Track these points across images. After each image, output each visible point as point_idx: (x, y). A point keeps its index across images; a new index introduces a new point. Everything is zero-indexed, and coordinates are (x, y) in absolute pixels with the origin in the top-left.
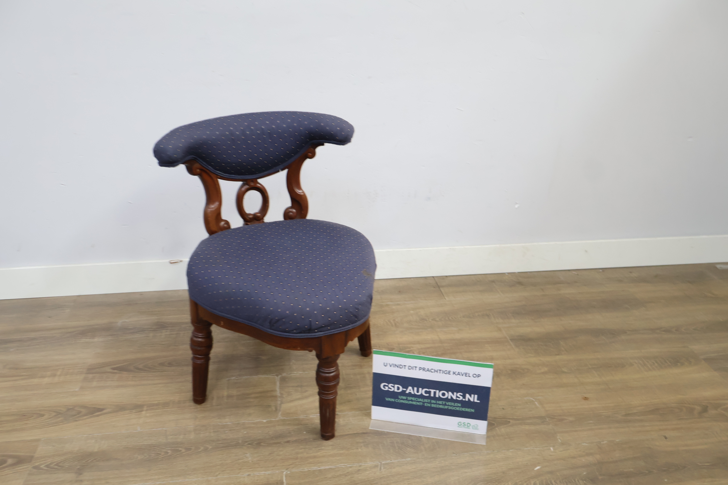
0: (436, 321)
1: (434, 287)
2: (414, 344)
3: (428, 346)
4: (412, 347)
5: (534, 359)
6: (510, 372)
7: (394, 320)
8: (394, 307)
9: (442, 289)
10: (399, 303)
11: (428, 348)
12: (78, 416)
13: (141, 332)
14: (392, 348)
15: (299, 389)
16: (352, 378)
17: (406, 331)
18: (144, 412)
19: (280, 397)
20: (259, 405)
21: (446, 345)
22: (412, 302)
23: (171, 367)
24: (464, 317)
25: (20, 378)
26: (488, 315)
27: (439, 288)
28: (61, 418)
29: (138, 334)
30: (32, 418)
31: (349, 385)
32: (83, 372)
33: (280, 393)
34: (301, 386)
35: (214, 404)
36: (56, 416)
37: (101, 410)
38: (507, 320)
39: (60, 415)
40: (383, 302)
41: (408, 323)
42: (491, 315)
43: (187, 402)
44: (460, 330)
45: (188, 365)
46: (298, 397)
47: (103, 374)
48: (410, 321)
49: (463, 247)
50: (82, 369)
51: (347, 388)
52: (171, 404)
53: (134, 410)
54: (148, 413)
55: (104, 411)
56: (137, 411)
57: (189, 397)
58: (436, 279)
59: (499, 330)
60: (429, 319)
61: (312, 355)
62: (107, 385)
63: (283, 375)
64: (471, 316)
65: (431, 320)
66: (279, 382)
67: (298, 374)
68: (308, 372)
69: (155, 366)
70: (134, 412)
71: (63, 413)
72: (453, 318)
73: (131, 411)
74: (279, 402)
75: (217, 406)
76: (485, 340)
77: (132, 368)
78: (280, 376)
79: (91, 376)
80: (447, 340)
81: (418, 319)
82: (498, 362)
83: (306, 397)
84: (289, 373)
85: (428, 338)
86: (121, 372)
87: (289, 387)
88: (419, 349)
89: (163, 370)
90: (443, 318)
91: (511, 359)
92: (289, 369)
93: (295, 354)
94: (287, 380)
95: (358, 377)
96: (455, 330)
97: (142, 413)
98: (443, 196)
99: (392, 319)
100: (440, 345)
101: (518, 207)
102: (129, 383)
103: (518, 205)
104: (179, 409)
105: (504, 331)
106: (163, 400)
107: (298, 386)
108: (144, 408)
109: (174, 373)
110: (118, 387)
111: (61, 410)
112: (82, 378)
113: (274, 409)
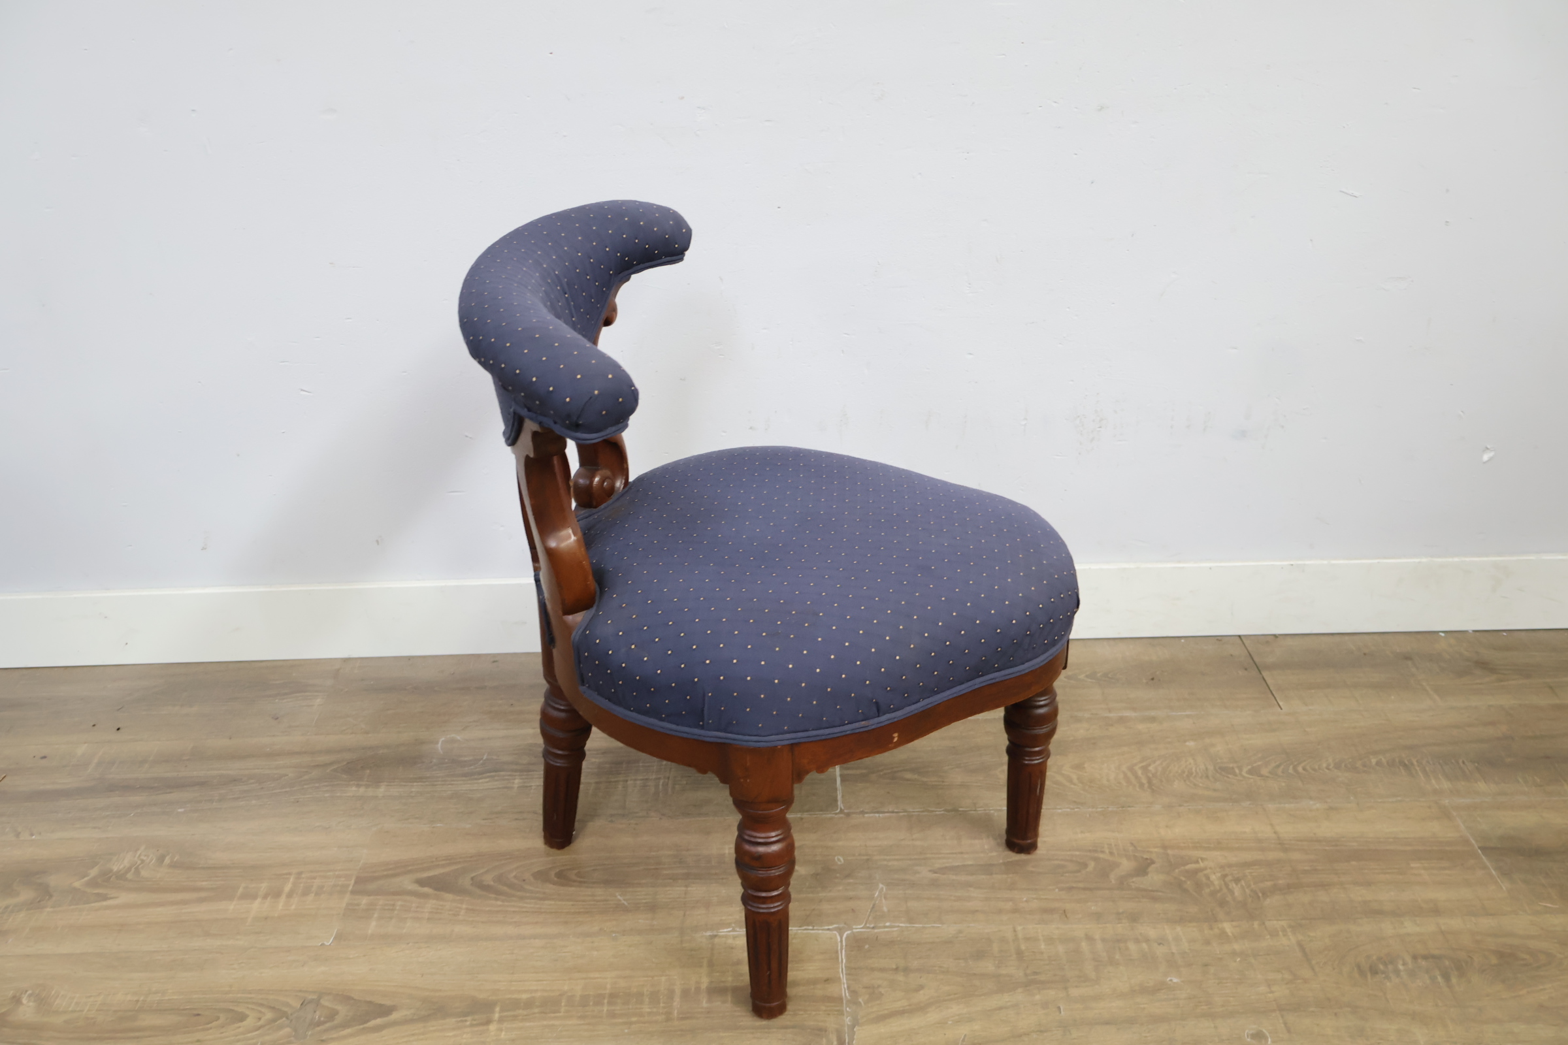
0: (1260, 775)
1: (1246, 669)
2: (1209, 849)
3: (1248, 856)
4: (1203, 859)
5: (1560, 921)
6: (1494, 960)
7: (1145, 769)
8: (1141, 727)
9: (1265, 674)
10: (1153, 713)
11: (1248, 864)
12: (328, 1025)
13: (491, 772)
14: (1147, 859)
15: (900, 977)
16: (1042, 953)
17: (1180, 806)
18: (493, 1027)
19: (848, 1001)
20: (793, 1027)
21: (1296, 856)
22: (1188, 713)
23: (563, 885)
24: (1338, 766)
25: (194, 895)
26: (1407, 763)
27: (1261, 673)
28: (287, 1030)
29: (485, 778)
30: (215, 1023)
31: (1035, 973)
32: (348, 885)
33: (848, 987)
34: (906, 970)
35: (676, 1011)
36: (274, 1020)
37: (385, 1011)
38: (1463, 783)
39: (284, 1019)
40: (1110, 711)
41: (1185, 781)
42: (1415, 763)
43: (606, 1001)
44: (1331, 808)
45: (607, 883)
46: (898, 1005)
47: (395, 897)
48: (1190, 773)
49: (1325, 562)
50: (344, 879)
51: (1031, 983)
52: (563, 1004)
53: (469, 1018)
54: (504, 1028)
55: (394, 1016)
56: (475, 1022)
57: (609, 986)
58: (1247, 645)
59: (1445, 814)
60: (1240, 769)
61: (930, 871)
62: (404, 931)
63: (854, 930)
64: (1359, 764)
65: (1247, 773)
66: (845, 951)
67: (896, 929)
68: (921, 925)
69: (524, 880)
70: (468, 1023)
71: (291, 1014)
72: (1308, 768)
73: (462, 1021)
74: (848, 1020)
75: (683, 1019)
76: (1408, 848)
77: (466, 882)
78: (849, 932)
79: (364, 901)
80: (1301, 841)
81: (1211, 768)
82: (1455, 923)
83: (921, 1008)
84: (872, 926)
85: (1245, 832)
86: (438, 893)
87: (872, 969)
88: (1222, 867)
89: (544, 893)
90: (1278, 766)
91: (1491, 915)
92: (871, 912)
93: (885, 863)
94: (867, 946)
95: (1061, 949)
96: (1318, 810)
97: (489, 1029)
98: (1283, 426)
99: (1139, 765)
100: (1280, 855)
101: (1491, 459)
102: (459, 929)
103: (1491, 454)
104: (583, 1022)
105: (1459, 821)
106: (542, 990)
107: (896, 970)
108: (493, 1012)
109: (573, 905)
110: (431, 939)
111: (287, 1004)
112: (344, 905)
113: (835, 1043)
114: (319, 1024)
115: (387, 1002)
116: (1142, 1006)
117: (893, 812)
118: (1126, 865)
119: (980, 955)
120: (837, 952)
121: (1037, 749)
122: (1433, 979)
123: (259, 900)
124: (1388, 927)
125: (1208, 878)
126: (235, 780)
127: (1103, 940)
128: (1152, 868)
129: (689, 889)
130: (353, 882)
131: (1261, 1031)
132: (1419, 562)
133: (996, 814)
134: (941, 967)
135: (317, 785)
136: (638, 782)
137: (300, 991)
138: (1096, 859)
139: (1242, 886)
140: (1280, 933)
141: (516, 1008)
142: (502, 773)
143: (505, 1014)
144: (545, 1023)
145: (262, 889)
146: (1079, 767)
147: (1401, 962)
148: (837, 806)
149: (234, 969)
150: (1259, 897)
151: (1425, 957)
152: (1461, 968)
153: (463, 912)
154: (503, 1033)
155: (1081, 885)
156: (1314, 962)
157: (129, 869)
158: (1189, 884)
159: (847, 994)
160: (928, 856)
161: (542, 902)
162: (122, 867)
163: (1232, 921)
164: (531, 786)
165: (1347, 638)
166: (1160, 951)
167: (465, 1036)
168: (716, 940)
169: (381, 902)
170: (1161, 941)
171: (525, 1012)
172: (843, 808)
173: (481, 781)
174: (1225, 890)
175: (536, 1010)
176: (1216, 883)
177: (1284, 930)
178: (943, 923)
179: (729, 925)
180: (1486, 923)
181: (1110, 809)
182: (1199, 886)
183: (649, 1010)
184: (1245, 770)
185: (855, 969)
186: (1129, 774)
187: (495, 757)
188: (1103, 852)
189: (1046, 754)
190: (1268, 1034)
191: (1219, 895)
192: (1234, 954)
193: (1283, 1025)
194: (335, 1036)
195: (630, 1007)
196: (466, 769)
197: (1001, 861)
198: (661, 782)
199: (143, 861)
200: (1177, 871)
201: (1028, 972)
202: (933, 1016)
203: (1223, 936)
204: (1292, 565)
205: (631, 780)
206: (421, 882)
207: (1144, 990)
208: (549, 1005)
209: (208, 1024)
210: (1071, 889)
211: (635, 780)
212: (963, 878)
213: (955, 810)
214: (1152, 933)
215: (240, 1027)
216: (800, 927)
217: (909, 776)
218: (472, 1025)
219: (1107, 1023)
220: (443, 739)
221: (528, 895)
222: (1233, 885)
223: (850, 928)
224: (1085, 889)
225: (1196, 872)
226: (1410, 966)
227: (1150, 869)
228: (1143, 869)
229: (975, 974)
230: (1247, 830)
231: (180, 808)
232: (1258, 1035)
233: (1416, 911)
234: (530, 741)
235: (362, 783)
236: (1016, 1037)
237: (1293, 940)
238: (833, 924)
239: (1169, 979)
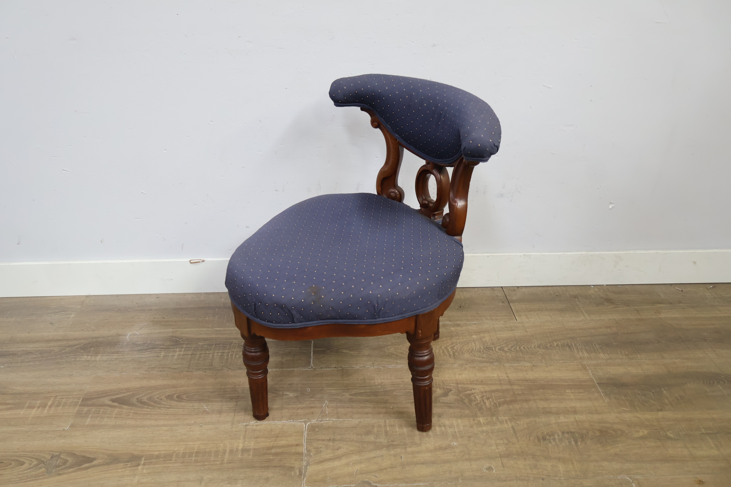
0: (503, 351)
1: (503, 302)
2: (478, 384)
3: (494, 388)
4: (474, 389)
5: (628, 416)
6: (598, 434)
7: (452, 348)
9: (511, 304)
10: (459, 322)
11: (494, 391)
12: (63, 467)
13: (150, 349)
14: (449, 389)
15: (331, 444)
16: (396, 432)
17: (466, 365)
18: (140, 467)
19: (306, 455)
20: (280, 466)
21: (516, 387)
22: (475, 322)
23: (180, 402)
24: (539, 347)
25: (5, 407)
26: (570, 345)
27: (509, 304)
28: (43, 469)
29: (148, 352)
30: (9, 466)
31: (393, 441)
32: (78, 402)
33: (306, 448)
34: (334, 440)
35: (226, 460)
36: (38, 465)
37: (91, 460)
38: (593, 354)
39: (43, 464)
41: (470, 353)
42: (574, 345)
43: (194, 455)
44: (534, 366)
45: (200, 400)
46: (328, 456)
47: (101, 407)
48: (473, 350)
49: (540, 254)
50: (77, 399)
51: (390, 446)
52: (174, 456)
53: (129, 463)
54: (145, 468)
55: (95, 462)
56: (132, 465)
57: (196, 448)
58: (504, 291)
59: (584, 368)
60: (495, 347)
61: (350, 395)
62: (103, 423)
63: (312, 422)
64: (548, 346)
65: (498, 350)
66: (307, 432)
67: (331, 421)
68: (343, 420)
69: (161, 399)
70: (129, 466)
71: (46, 462)
72: (526, 347)
73: (126, 465)
74: (305, 463)
75: (229, 463)
76: (566, 384)
78: (309, 423)
79: (86, 409)
80: (518, 380)
81: (482, 347)
82: (582, 417)
83: (339, 458)
84: (321, 420)
85: (494, 377)
86: (121, 405)
87: (318, 440)
88: (482, 392)
89: (170, 405)
90: (512, 347)
91: (599, 413)
92: (320, 414)
93: (330, 391)
94: (317, 429)
95: (406, 430)
96: (528, 366)
97: (138, 469)
98: (519, 192)
99: (450, 346)
100: (509, 387)
101: (613, 207)
102: (129, 422)
103: (613, 205)
104: (182, 465)
105: (590, 371)
106: (165, 450)
107: (329, 440)
108: (141, 461)
109: (183, 411)
110: (115, 427)
111: (44, 457)
112: (76, 411)
113: (298, 474)
114: (59, 466)
115: (92, 456)
116: (439, 456)
117: (336, 368)
118: (439, 392)
119: (368, 433)
120: (303, 432)
122: (570, 442)
123: (36, 409)
124: (553, 419)
125: (475, 397)
126: (29, 353)
129: (238, 403)
130: (81, 401)
131: (491, 466)
132: (582, 254)
134: (350, 439)
135: (68, 355)
136: (219, 354)
137: (51, 451)
139: (490, 401)
140: (505, 422)
141: (152, 459)
142: (157, 350)
143: (147, 461)
144: (165, 465)
145: (37, 404)
147: (556, 435)
148: (310, 365)
149: (21, 441)
150: (497, 406)
151: (568, 433)
152: (583, 437)
153: (131, 414)
154: (145, 470)
156: (518, 435)
158: (466, 401)
159: (306, 451)
160: (350, 388)
161: (169, 409)
163: (484, 417)
164: (169, 356)
165: (549, 288)
166: (450, 431)
167: (127, 472)
168: (248, 427)
169: (93, 410)
170: (451, 426)
171: (156, 460)
172: (313, 366)
173: (145, 353)
174: (482, 403)
175: (161, 459)
176: (479, 400)
177: (506, 421)
178: (353, 419)
180: (596, 417)
182: (471, 401)
183: (214, 459)
184: (497, 348)
185: (311, 440)
186: (445, 350)
187: (153, 342)
190: (494, 468)
191: (479, 405)
192: (483, 432)
193: (501, 464)
194: (66, 472)
195: (205, 458)
196: (139, 348)
197: (382, 390)
198: (230, 353)
200: (461, 394)
201: (389, 441)
202: (344, 461)
203: (479, 424)
204: (525, 255)
205: (216, 353)
206: (113, 401)
207: (441, 448)
208: (167, 457)
209: (6, 466)
211: (218, 353)
212: (365, 398)
214: (447, 423)
215: (21, 468)
216: (288, 421)
217: (345, 351)
218: (130, 467)
219: (423, 464)
220: (130, 334)
221: (163, 406)
222: (486, 401)
223: (310, 421)
225: (470, 395)
226: (561, 437)
227: (450, 393)
228: (447, 393)
229: (365, 442)
230: (495, 375)
231: (2, 366)
232: (490, 469)
233: (566, 412)
234: (171, 335)
235: (89, 354)
236: (381, 470)
237: (510, 425)
238: (303, 419)
239: (453, 443)
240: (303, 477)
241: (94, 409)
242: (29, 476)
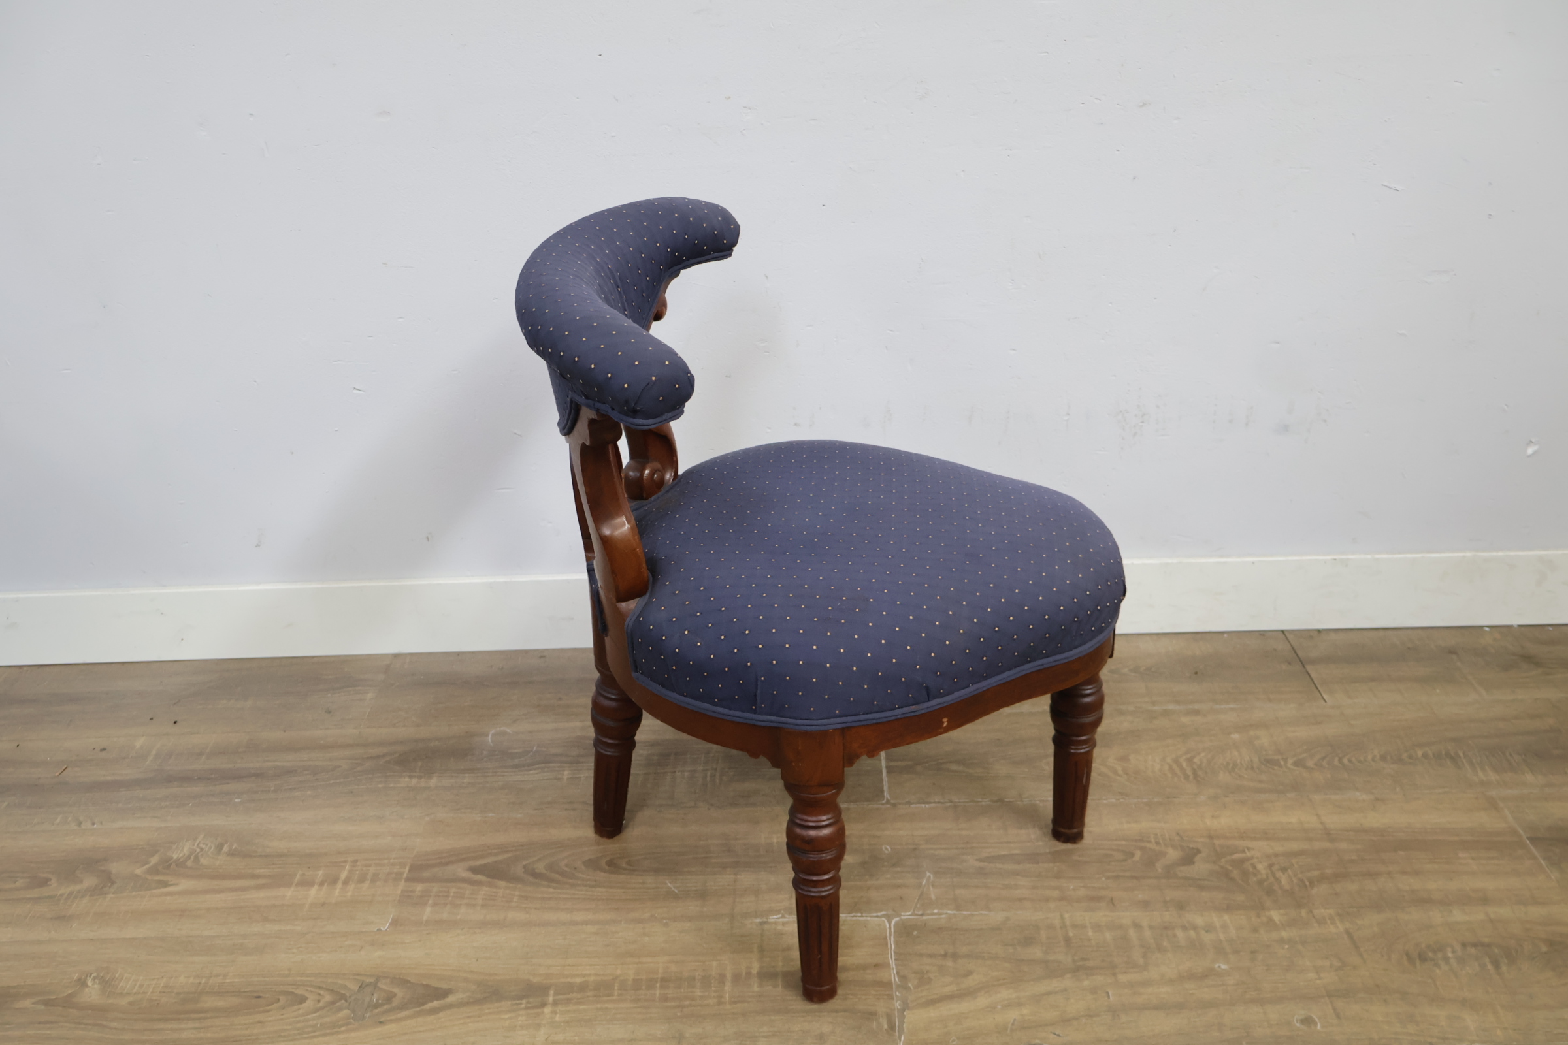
0: (1305, 767)
1: (1290, 663)
2: (1256, 839)
3: (1295, 846)
4: (1249, 849)
6: (1544, 949)
7: (1190, 761)
8: (1185, 720)
9: (1309, 668)
10: (1197, 706)
11: (1295, 854)
12: (385, 1007)
13: (542, 763)
14: (1193, 848)
15: (949, 963)
16: (1090, 940)
17: (1226, 797)
18: (547, 1010)
19: (898, 986)
20: (845, 1011)
21: (1343, 846)
22: (1232, 706)
23: (613, 873)
24: (1383, 758)
25: (253, 882)
26: (1453, 755)
27: (1304, 667)
28: (346, 1012)
29: (535, 769)
30: (275, 1005)
31: (1083, 959)
32: (402, 874)
33: (898, 973)
34: (955, 956)
35: (727, 995)
36: (333, 1003)
37: (441, 994)
38: (1510, 775)
39: (343, 1001)
40: (1154, 703)
41: (1230, 772)
42: (1461, 755)
43: (658, 985)
44: (1377, 799)
45: (656, 871)
46: (947, 990)
47: (449, 884)
48: (1235, 765)
49: (1369, 557)
50: (398, 867)
51: (1079, 969)
52: (616, 988)
53: (524, 1001)
54: (558, 1011)
55: (451, 999)
56: (529, 1005)
57: (661, 971)
58: (1290, 640)
59: (1492, 805)
60: (1285, 760)
61: (977, 860)
62: (459, 917)
63: (903, 917)
64: (1405, 756)
65: (1292, 764)
66: (894, 937)
67: (943, 916)
68: (969, 913)
69: (575, 868)
70: (523, 1006)
71: (350, 997)
72: (1354, 759)
73: (518, 1004)
74: (898, 1005)
75: (735, 1002)
76: (1456, 838)
77: (518, 870)
78: (897, 919)
79: (419, 888)
80: (1347, 831)
81: (1256, 760)
82: (1504, 912)
83: (970, 993)
84: (920, 912)
85: (1290, 823)
86: (492, 880)
87: (921, 955)
88: (1268, 857)
89: (595, 881)
90: (1323, 758)
91: (1541, 904)
92: (918, 900)
93: (932, 852)
94: (915, 933)
95: (1108, 936)
96: (1364, 801)
97: (543, 1012)
98: (1325, 421)
99: (1184, 757)
100: (1327, 845)
101: (1535, 453)
102: (512, 915)
103: (1535, 448)
104: (635, 1005)
105: (1506, 812)
106: (596, 975)
107: (945, 956)
108: (548, 995)
109: (624, 892)
110: (484, 925)
111: (345, 987)
112: (399, 892)
113: (886, 1026)
114: (377, 1006)
115: (444, 986)
116: (1191, 992)
117: (939, 803)
118: (1173, 854)
119: (1028, 941)
120: (886, 938)
121: (1084, 738)
122: (1483, 966)
123: (316, 887)
124: (1436, 916)
125: (1255, 868)
126: (289, 772)
127: (1151, 927)
128: (1197, 859)
129: (738, 877)
130: (407, 870)
131: (1311, 1017)
132: (1463, 557)
133: (1041, 805)
134: (989, 953)
135: (371, 776)
136: (687, 774)
137: (358, 975)
138: (1142, 849)
139: (1289, 875)
140: (1329, 921)
141: (571, 992)
142: (551, 765)
143: (561, 997)
145: (318, 877)
146: (1124, 759)
147: (1449, 950)
148: (884, 796)
149: (293, 953)
150: (1306, 886)
151: (1475, 945)
152: (1511, 955)
153: (515, 899)
154: (558, 1016)
155: (1128, 874)
156: (1362, 949)
157: (189, 857)
158: (1235, 874)
160: (975, 845)
161: (593, 889)
162: (181, 855)
163: (1280, 909)
164: (582, 777)
165: (1390, 632)
166: (1207, 938)
167: (520, 1018)
168: (766, 927)
169: (435, 890)
170: (1209, 929)
171: (579, 996)
172: (889, 798)
173: (531, 772)
174: (1272, 879)
175: (590, 994)
176: (1263, 872)
177: (1331, 918)
178: (990, 911)
179: (778, 912)
180: (1535, 912)
181: (1156, 800)
182: (1245, 875)
183: (700, 994)
184: (1290, 761)
185: (904, 954)
186: (1175, 766)
187: (544, 749)
188: (1149, 842)
189: (1092, 743)
190: (1317, 1021)
191: (1265, 884)
192: (1281, 941)
193: (1332, 1011)
194: (392, 1017)
195: (682, 991)
196: (517, 761)
197: (1047, 851)
198: (709, 773)
199: (202, 849)
200: (1223, 860)
201: (1077, 958)
202: (982, 1001)
203: (1271, 925)
204: (1335, 559)
205: (680, 772)
206: (474, 870)
207: (1191, 976)
208: (603, 988)
209: (269, 1006)
210: (1117, 877)
211: (684, 771)
212: (1009, 866)
213: (1001, 801)
214: (1199, 921)
215: (299, 1009)
216: (850, 913)
217: (954, 767)
218: (527, 1008)
219: (1156, 1008)
220: (493, 731)
221: (579, 882)
222: (1279, 874)
223: (900, 916)
224: (1132, 877)
225: (1242, 861)
226: (1459, 954)
228: (1189, 859)
229: (1023, 960)
230: (1294, 820)
231: (236, 798)
232: (1307, 1021)
233: (1465, 900)
234: (579, 734)
235: (414, 774)
236: (1066, 1021)
237: (1341, 928)
238: (881, 911)
239: (1217, 965)
240: (897, 1034)
241: (436, 888)
242: (319, 1025)
